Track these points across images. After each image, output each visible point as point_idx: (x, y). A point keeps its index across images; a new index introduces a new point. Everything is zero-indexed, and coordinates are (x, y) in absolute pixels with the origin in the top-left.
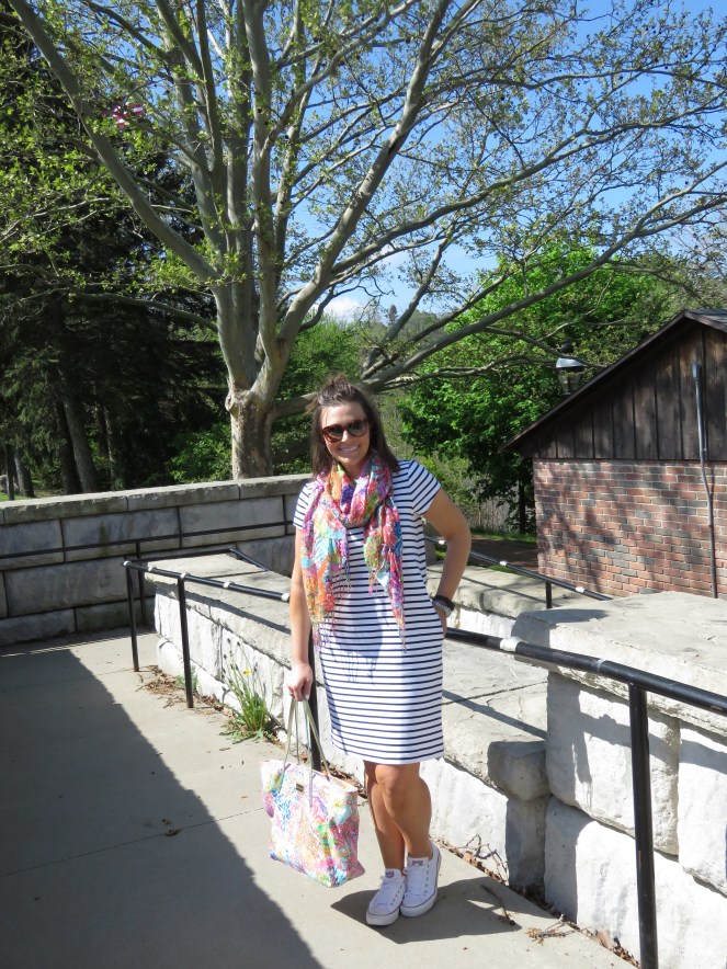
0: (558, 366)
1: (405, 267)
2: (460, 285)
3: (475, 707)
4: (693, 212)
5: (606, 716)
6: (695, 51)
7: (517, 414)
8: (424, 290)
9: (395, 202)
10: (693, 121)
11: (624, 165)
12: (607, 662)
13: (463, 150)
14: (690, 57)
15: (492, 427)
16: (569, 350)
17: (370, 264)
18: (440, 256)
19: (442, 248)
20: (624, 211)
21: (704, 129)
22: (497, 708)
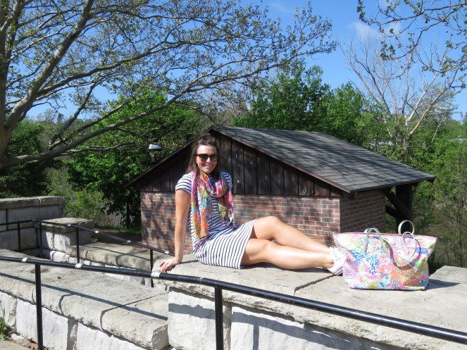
0: (150, 148)
1: (72, 95)
2: (101, 106)
3: (129, 309)
4: (212, 84)
5: (198, 306)
6: (215, 13)
7: (128, 170)
8: (83, 107)
9: (68, 62)
10: (212, 44)
11: (180, 59)
12: (204, 279)
13: (104, 41)
14: (212, 16)
15: (114, 176)
16: (156, 141)
17: (55, 92)
18: (91, 91)
19: (92, 88)
20: (180, 80)
21: (217, 48)
22: (140, 308)
